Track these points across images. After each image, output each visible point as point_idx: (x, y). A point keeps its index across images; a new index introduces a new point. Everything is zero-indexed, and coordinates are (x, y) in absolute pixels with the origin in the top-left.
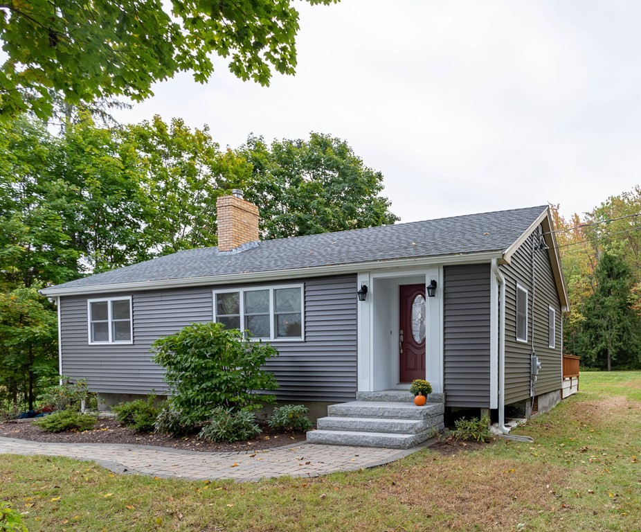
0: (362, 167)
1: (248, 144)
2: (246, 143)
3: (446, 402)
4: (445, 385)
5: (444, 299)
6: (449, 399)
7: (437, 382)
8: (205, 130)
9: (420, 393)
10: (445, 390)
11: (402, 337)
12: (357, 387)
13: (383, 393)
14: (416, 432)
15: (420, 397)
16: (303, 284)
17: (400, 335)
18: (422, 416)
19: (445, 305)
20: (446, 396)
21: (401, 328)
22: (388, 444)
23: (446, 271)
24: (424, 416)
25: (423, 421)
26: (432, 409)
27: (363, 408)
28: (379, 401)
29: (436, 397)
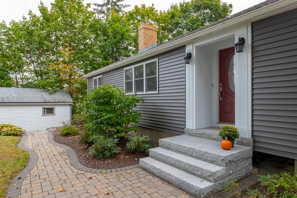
0: (220, 3)
1: (171, 8)
2: (170, 8)
3: (254, 147)
4: (253, 131)
5: (253, 53)
6: (257, 145)
7: (245, 127)
8: (152, 6)
9: (226, 138)
10: (253, 136)
11: (221, 88)
12: (185, 125)
13: (201, 131)
14: (216, 181)
15: (226, 142)
16: (158, 59)
17: (220, 87)
18: (224, 163)
19: (253, 58)
20: (254, 142)
21: (221, 81)
22: (186, 188)
23: (254, 27)
24: (226, 164)
25: (224, 168)
26: (236, 156)
27: (179, 145)
28: (199, 137)
29: (244, 141)
